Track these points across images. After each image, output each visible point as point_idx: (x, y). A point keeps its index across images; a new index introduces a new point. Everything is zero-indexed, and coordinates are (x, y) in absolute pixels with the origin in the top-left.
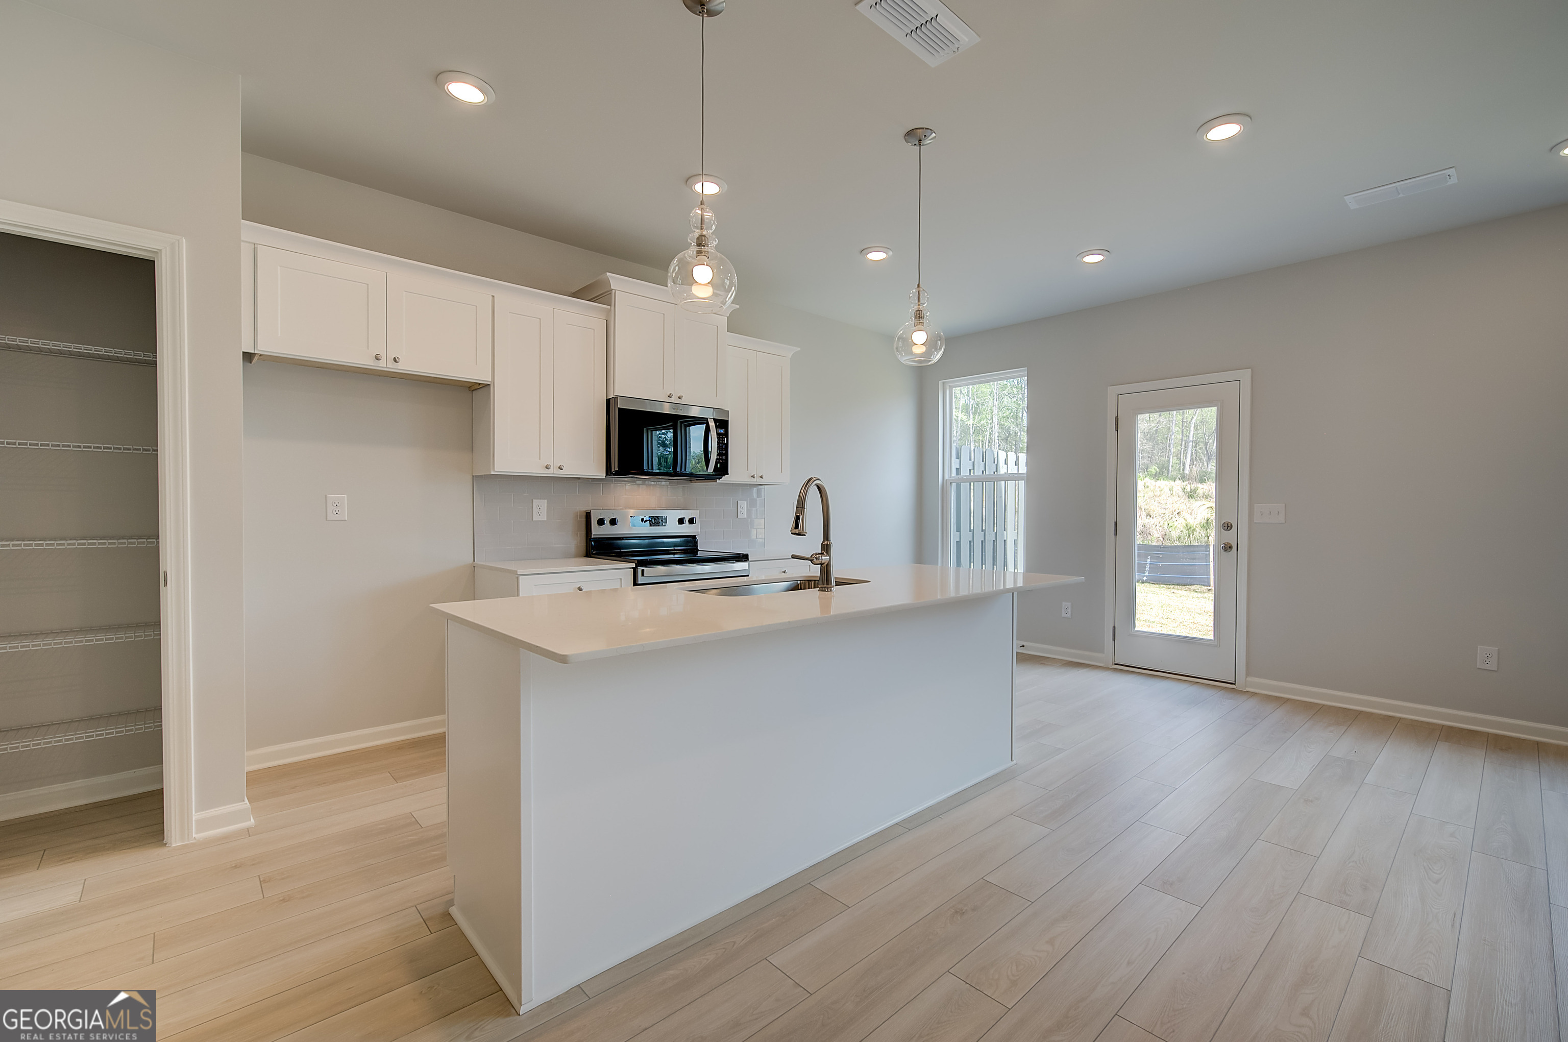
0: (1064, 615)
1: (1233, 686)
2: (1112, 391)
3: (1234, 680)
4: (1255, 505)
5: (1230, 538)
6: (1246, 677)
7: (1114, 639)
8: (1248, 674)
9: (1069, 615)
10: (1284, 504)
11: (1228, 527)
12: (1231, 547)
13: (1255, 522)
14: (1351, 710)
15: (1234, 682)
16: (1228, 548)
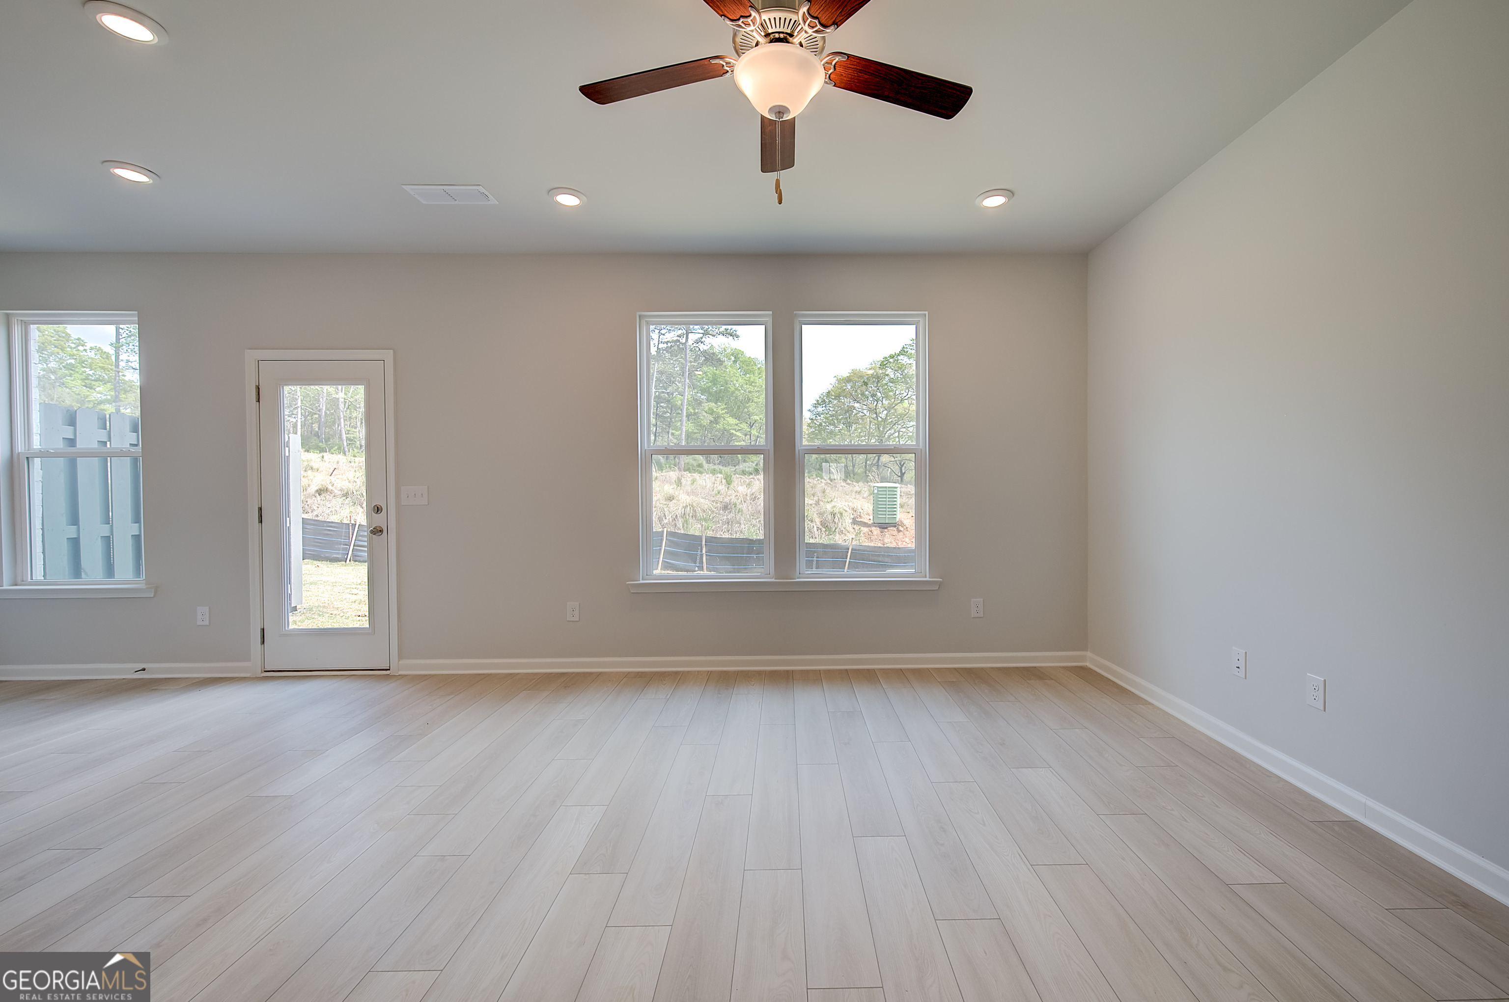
0: (199, 623)
1: (388, 672)
2: (252, 356)
3: (389, 666)
4: (402, 487)
5: (380, 520)
6: (399, 661)
7: (263, 642)
8: (400, 657)
9: (207, 623)
10: (427, 487)
11: (378, 510)
12: (381, 531)
13: (402, 504)
14: (481, 674)
15: (389, 668)
16: (377, 531)
